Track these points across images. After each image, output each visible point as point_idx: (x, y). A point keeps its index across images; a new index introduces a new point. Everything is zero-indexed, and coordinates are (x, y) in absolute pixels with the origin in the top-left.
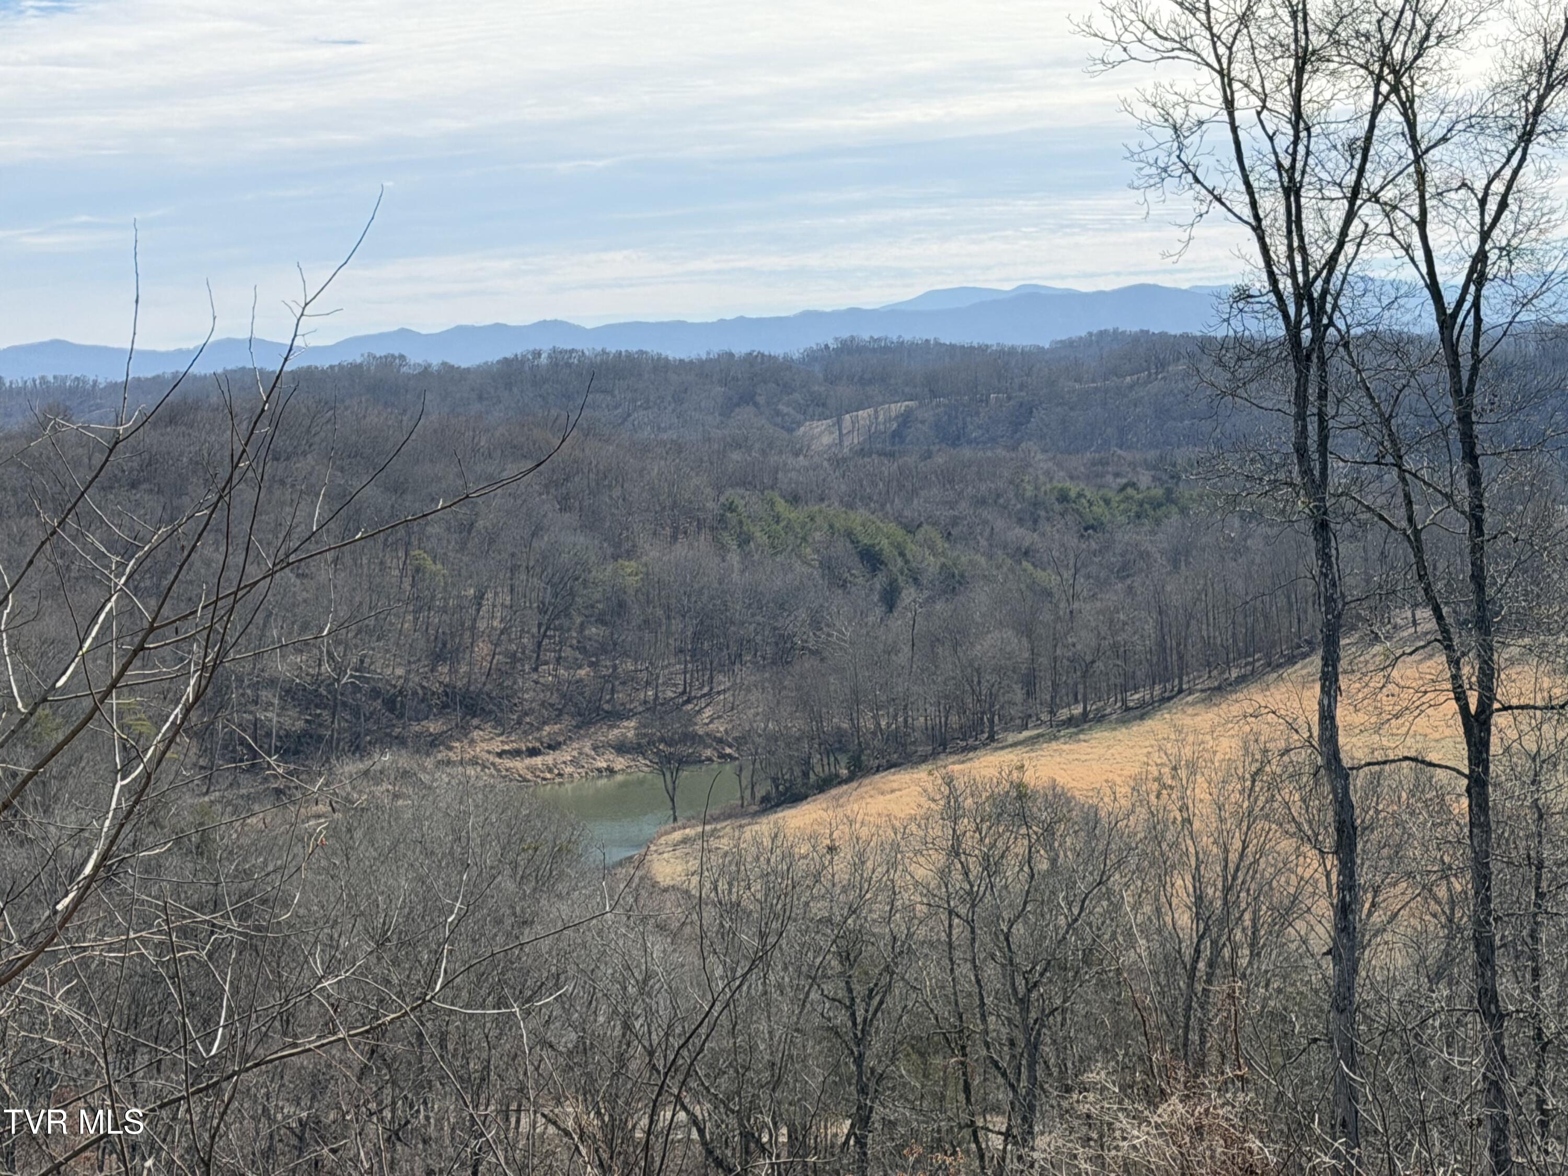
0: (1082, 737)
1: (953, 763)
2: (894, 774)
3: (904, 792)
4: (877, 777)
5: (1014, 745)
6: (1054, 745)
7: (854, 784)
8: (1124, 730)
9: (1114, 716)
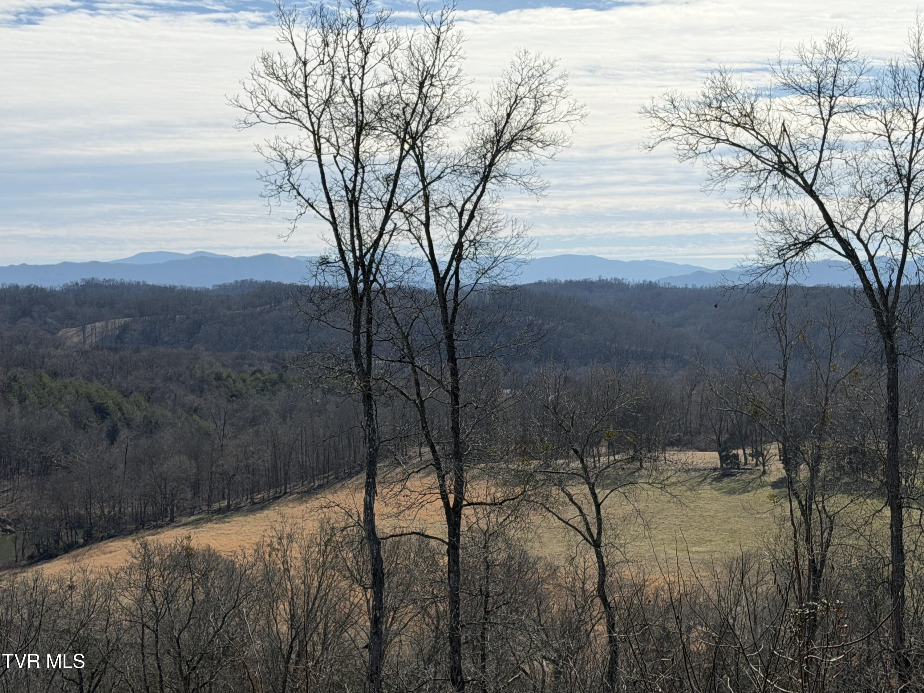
0: (226, 520)
1: (148, 535)
2: (112, 542)
3: (118, 553)
4: (101, 543)
5: (186, 524)
6: (210, 525)
7: (87, 548)
8: (251, 516)
9: (246, 508)
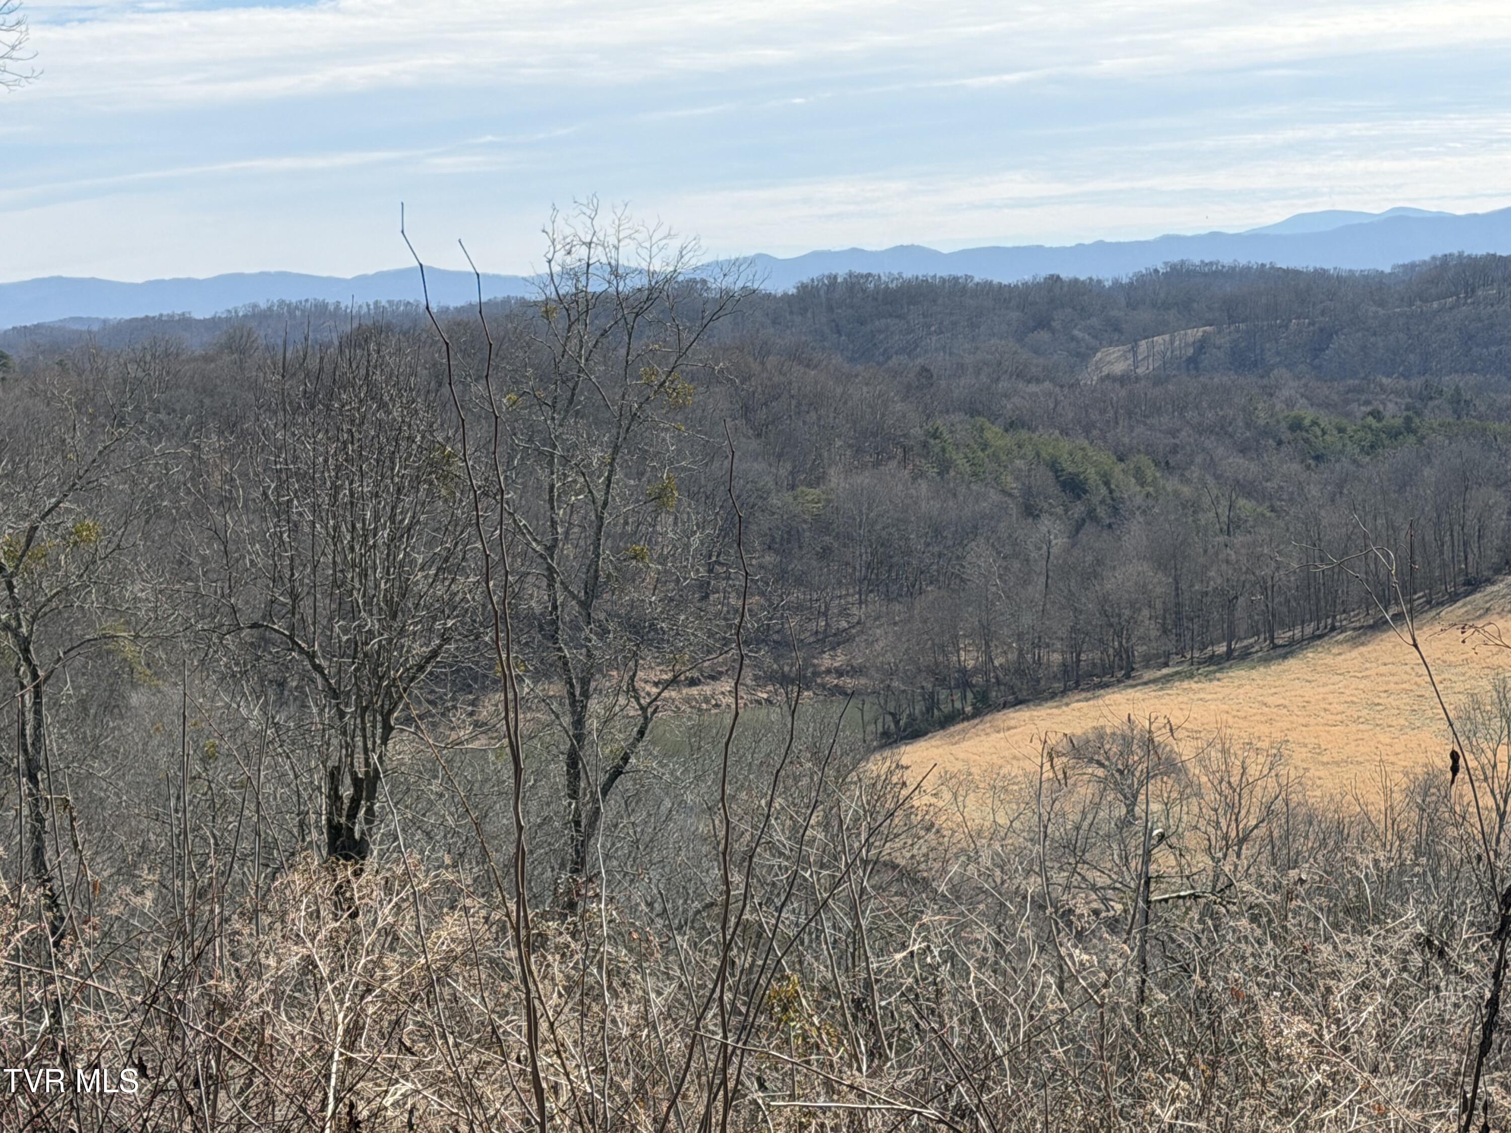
1: (1078, 701)
2: (1016, 711)
3: (1019, 730)
4: (999, 716)
5: (1154, 681)
7: (976, 721)
9: (1260, 654)
